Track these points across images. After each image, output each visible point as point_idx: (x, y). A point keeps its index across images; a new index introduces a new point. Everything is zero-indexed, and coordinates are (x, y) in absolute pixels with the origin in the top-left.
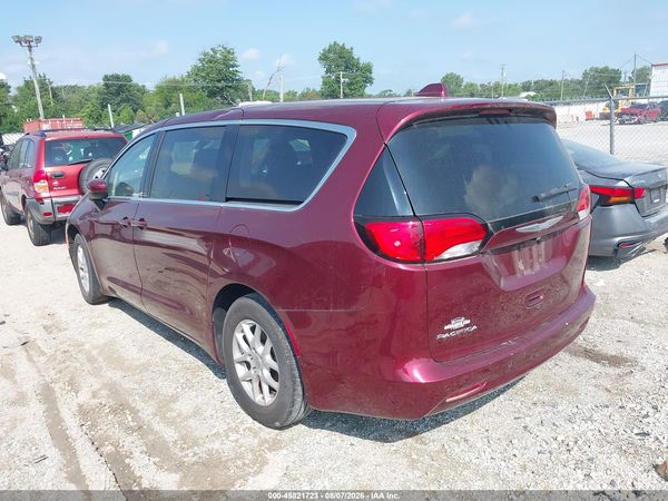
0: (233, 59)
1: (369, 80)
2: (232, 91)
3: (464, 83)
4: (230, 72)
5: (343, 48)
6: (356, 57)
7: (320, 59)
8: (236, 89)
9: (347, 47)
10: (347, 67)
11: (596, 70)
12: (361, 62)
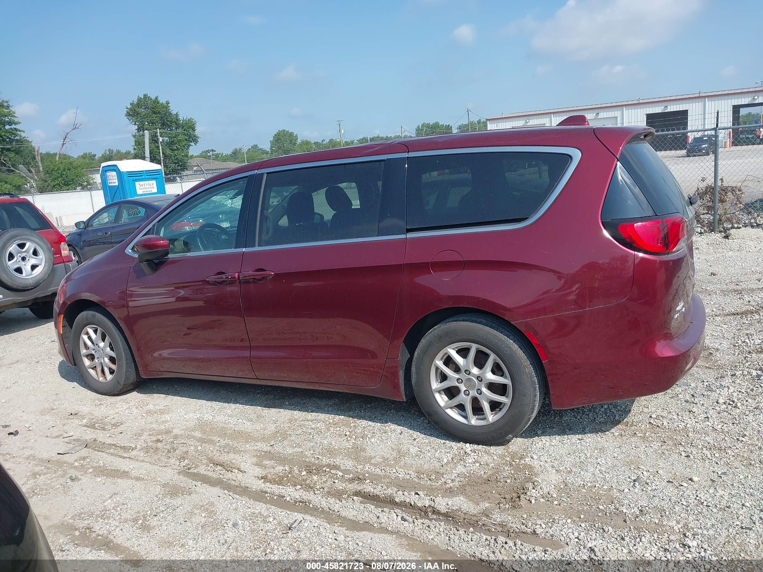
0: (10, 114)
1: (193, 139)
2: (12, 155)
3: (299, 141)
4: (6, 131)
5: (156, 101)
6: (174, 112)
7: (128, 115)
8: (18, 152)
9: (162, 100)
10: (163, 124)
11: (428, 126)
12: (181, 117)
